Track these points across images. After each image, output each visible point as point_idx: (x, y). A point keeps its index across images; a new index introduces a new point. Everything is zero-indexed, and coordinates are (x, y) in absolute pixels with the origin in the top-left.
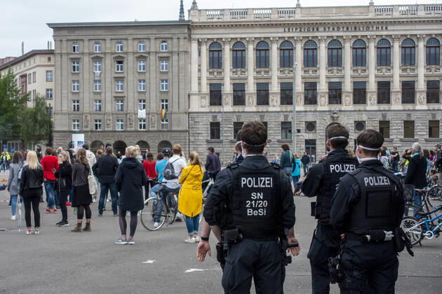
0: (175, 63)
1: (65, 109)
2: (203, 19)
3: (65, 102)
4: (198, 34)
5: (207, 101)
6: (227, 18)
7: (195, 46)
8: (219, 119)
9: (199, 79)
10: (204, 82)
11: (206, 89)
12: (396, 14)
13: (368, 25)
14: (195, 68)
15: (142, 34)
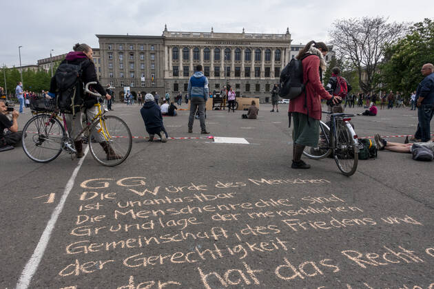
0: (158, 57)
1: (106, 76)
2: (170, 36)
3: (106, 74)
4: (168, 43)
5: (172, 74)
6: (181, 36)
7: (166, 48)
8: (178, 82)
9: (169, 64)
10: (171, 65)
11: (171, 69)
12: (254, 38)
13: (242, 42)
14: (166, 59)
15: (142, 42)
